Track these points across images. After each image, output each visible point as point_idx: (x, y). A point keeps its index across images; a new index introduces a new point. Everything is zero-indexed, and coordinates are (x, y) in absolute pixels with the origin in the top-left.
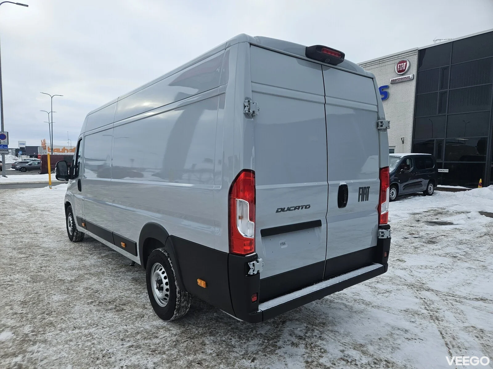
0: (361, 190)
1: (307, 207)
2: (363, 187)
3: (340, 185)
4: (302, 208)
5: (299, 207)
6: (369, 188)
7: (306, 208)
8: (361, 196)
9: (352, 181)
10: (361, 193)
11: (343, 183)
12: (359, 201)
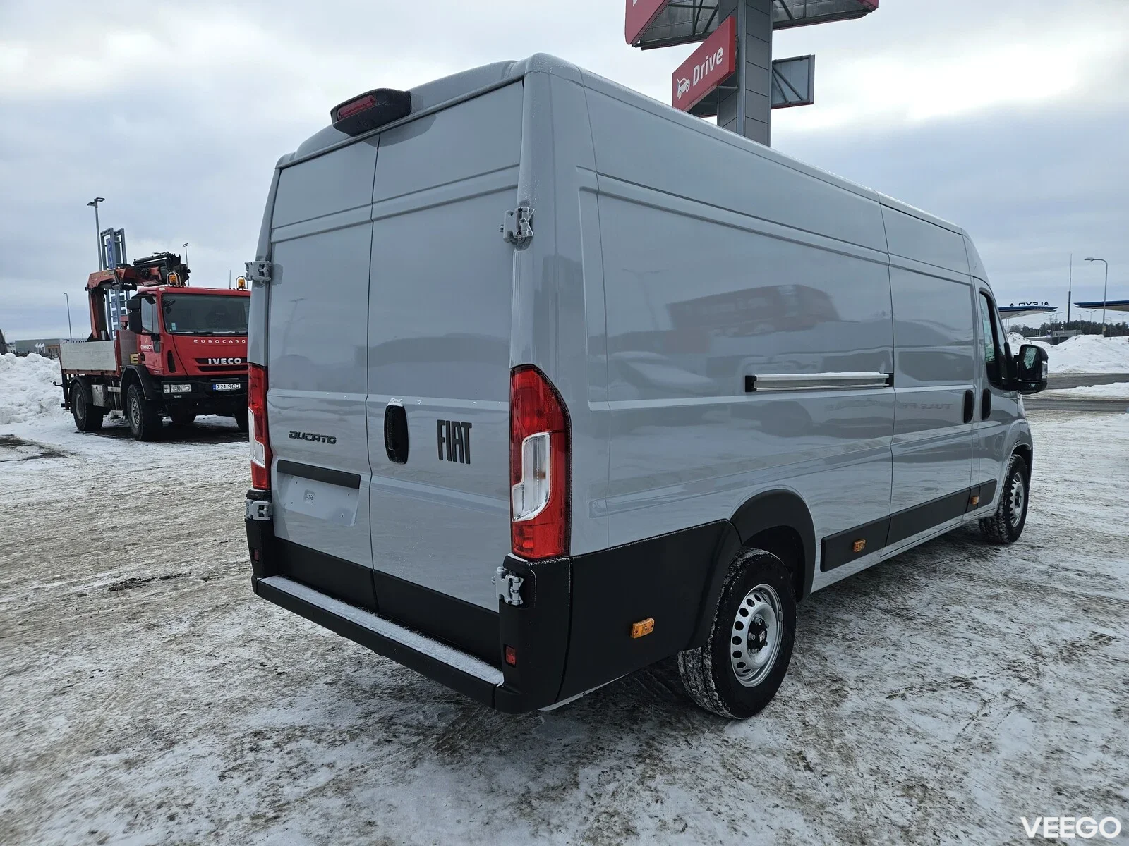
0: (444, 428)
1: (331, 440)
2: (451, 420)
3: (389, 404)
4: (324, 441)
5: (320, 437)
6: (468, 426)
7: (329, 442)
8: (444, 445)
9: (419, 401)
10: (444, 435)
11: (396, 402)
12: (441, 458)
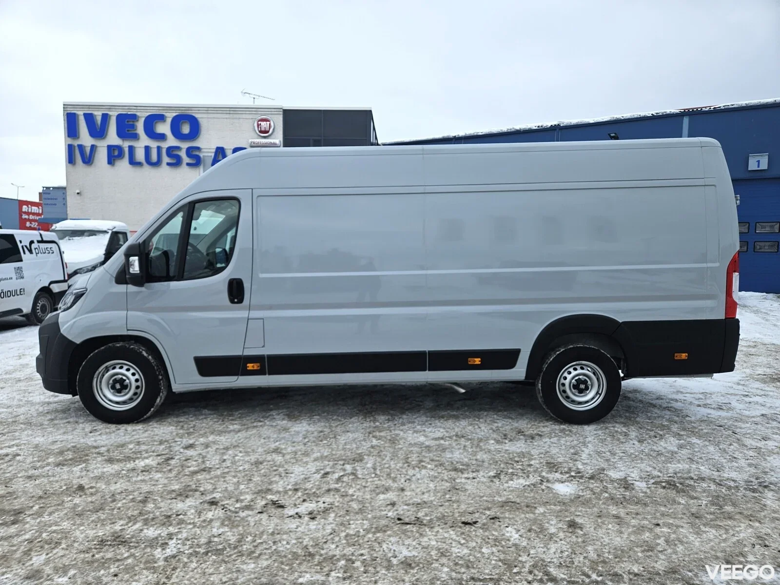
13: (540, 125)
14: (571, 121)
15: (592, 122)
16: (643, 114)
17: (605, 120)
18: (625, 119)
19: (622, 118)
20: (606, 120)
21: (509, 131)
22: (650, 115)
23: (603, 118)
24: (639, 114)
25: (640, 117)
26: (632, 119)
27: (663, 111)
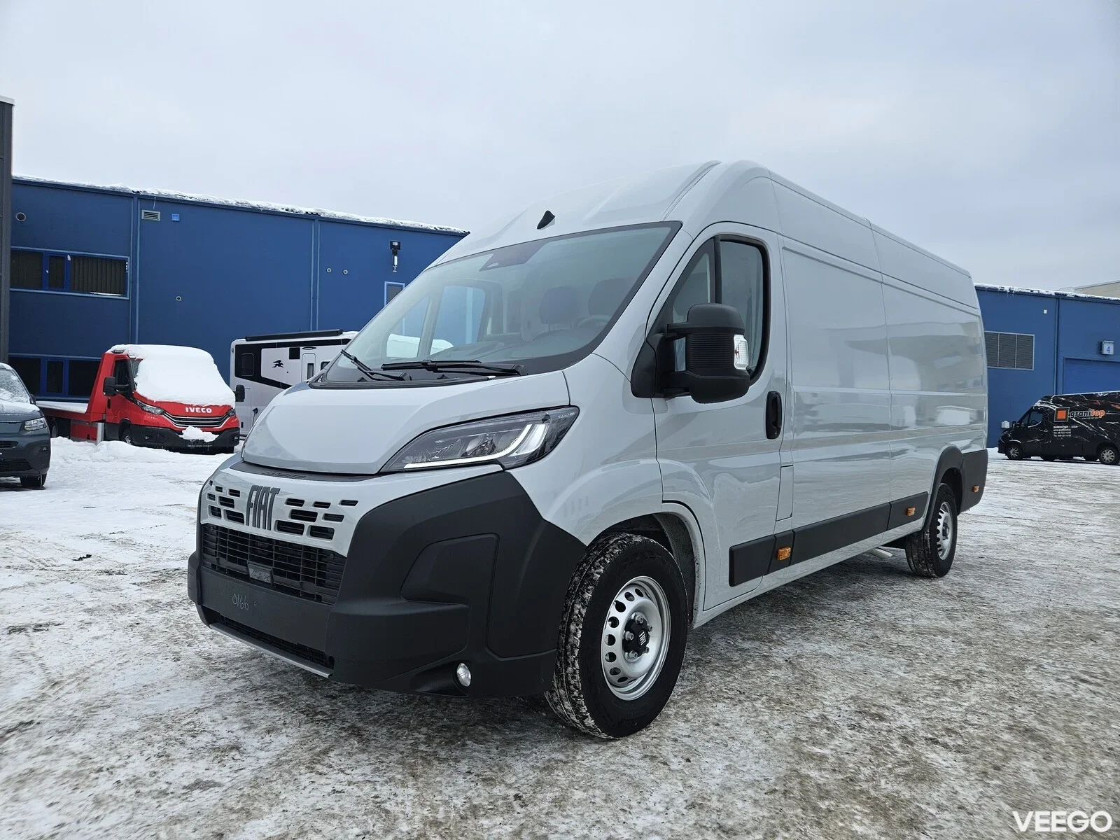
13: (290, 207)
14: (335, 213)
15: (363, 220)
16: (425, 225)
17: (379, 222)
18: (404, 227)
19: (401, 225)
20: (382, 222)
21: (240, 205)
22: (433, 228)
23: (377, 218)
24: (421, 224)
25: (422, 229)
26: (411, 228)
27: (447, 227)
